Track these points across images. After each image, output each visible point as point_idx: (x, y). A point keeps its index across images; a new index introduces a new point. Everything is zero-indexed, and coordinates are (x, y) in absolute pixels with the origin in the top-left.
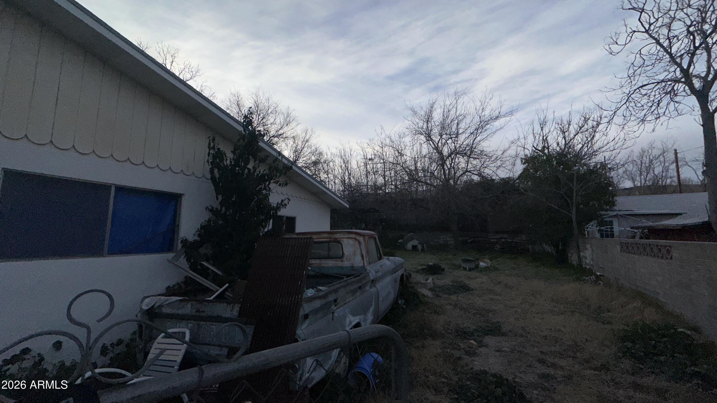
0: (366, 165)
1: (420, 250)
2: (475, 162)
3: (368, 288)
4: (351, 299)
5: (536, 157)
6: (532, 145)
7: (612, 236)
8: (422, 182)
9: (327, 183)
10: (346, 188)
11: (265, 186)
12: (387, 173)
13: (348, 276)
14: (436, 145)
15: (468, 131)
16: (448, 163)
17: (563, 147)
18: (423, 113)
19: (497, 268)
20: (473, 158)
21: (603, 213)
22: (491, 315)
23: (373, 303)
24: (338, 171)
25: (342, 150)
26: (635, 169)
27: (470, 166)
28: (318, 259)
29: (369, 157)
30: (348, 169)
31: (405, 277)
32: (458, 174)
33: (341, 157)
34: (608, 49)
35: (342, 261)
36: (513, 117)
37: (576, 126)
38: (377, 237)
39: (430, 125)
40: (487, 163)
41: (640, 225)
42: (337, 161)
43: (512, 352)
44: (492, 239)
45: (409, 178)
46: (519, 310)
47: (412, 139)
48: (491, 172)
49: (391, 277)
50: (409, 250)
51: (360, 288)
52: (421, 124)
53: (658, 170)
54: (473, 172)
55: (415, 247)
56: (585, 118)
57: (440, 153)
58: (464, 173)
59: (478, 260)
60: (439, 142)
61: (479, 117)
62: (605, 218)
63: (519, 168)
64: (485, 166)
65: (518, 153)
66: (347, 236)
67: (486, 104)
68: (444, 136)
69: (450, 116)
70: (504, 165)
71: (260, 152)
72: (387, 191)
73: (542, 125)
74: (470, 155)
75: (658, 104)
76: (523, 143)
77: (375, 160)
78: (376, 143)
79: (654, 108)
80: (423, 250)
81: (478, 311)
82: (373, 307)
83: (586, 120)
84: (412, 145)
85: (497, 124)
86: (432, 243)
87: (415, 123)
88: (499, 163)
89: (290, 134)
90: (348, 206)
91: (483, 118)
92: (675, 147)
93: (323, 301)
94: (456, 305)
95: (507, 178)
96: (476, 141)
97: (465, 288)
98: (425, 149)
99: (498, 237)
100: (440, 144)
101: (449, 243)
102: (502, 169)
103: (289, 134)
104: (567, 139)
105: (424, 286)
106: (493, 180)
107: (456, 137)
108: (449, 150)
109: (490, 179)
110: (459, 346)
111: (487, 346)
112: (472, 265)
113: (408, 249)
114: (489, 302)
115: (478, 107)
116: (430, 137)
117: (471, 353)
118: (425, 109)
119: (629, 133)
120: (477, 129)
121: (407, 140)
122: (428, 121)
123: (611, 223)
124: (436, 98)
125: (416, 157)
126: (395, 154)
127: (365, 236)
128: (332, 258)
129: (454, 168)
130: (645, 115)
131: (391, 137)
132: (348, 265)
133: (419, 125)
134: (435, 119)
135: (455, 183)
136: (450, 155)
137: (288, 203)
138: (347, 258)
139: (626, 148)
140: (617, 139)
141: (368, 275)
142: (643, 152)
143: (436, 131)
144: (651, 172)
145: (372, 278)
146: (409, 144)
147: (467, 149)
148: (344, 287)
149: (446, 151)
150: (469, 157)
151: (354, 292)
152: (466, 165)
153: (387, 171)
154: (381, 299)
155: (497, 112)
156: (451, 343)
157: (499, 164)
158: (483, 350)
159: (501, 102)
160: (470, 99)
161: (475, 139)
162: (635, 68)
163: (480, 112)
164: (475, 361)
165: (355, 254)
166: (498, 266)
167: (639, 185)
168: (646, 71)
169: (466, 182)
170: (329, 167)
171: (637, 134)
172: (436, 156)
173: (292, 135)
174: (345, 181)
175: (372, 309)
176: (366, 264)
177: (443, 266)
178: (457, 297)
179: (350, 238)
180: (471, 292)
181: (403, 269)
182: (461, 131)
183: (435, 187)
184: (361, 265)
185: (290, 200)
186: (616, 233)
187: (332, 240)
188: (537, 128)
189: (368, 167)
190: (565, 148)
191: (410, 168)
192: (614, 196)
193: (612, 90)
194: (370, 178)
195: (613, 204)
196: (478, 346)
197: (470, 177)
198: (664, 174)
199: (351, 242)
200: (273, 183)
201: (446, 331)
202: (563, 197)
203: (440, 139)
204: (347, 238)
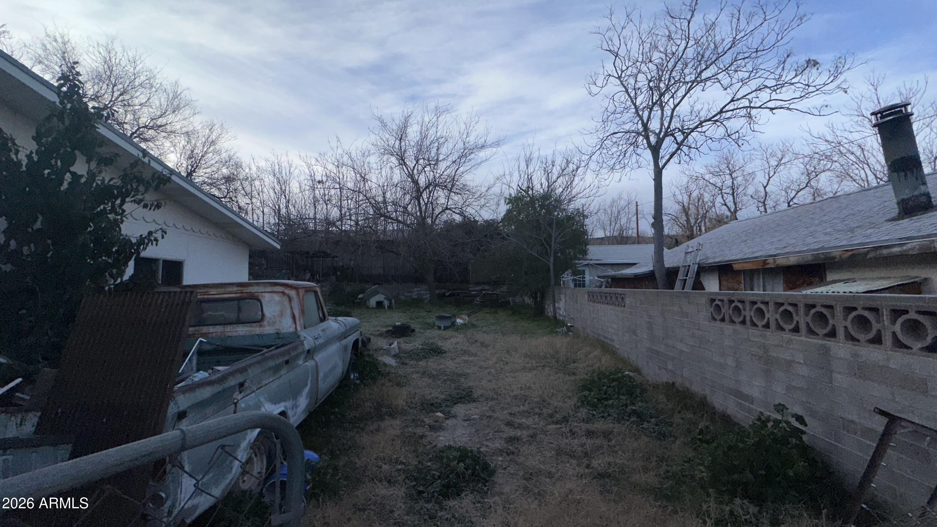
0: (313, 189)
1: (386, 308)
2: (456, 198)
3: (301, 362)
4: (271, 380)
5: (520, 198)
6: (517, 184)
7: (584, 286)
8: (392, 219)
9: (250, 212)
10: (282, 221)
11: (113, 206)
12: (345, 203)
13: (268, 347)
14: (411, 172)
15: (451, 159)
16: (425, 197)
17: (546, 189)
18: (395, 127)
19: (475, 325)
20: (455, 193)
21: (577, 262)
22: (463, 380)
23: (309, 383)
24: (269, 195)
25: (276, 163)
26: (606, 219)
27: (451, 202)
28: (220, 324)
29: (318, 178)
30: (284, 192)
31: (360, 343)
32: (437, 211)
33: (275, 175)
34: (588, 88)
35: (261, 326)
36: (499, 149)
37: (559, 168)
38: (318, 290)
39: (403, 144)
40: (469, 200)
41: (606, 274)
42: (266, 180)
43: (481, 419)
44: (473, 291)
45: (375, 212)
46: (493, 371)
47: (379, 159)
48: (474, 211)
49: (338, 344)
50: (373, 308)
51: (287, 362)
52: (391, 142)
53: (623, 221)
54: (454, 210)
55: (380, 304)
56: (567, 160)
57: (416, 182)
58: (443, 211)
59: (454, 316)
60: (414, 168)
61: (462, 143)
62: (578, 267)
63: (503, 209)
64: (468, 203)
65: (503, 192)
66: (269, 289)
67: (471, 128)
68: (421, 161)
69: (429, 137)
70: (487, 205)
71: (101, 146)
72: (344, 228)
73: (528, 162)
74: (451, 189)
75: (625, 154)
76: (509, 180)
77: (327, 183)
78: (330, 160)
79: (621, 157)
80: (390, 307)
81: (449, 377)
82: (308, 387)
83: (568, 163)
84: (379, 167)
85: (482, 154)
86: (402, 297)
87: (384, 139)
88: (482, 201)
89: (181, 128)
90: (279, 247)
91: (467, 145)
92: (637, 200)
93: (217, 388)
94: (424, 373)
95: (491, 220)
96: (458, 172)
97: (436, 351)
98: (398, 175)
99: (479, 288)
100: (415, 171)
101: (424, 297)
102: (486, 209)
103: (178, 127)
104: (550, 181)
105: (387, 352)
106: (476, 222)
107: (435, 164)
108: (427, 179)
109: (472, 220)
110: (424, 421)
111: (455, 417)
112: (448, 323)
113: (371, 306)
114: (463, 365)
115: (462, 131)
116: (404, 160)
117: (436, 427)
118: (398, 122)
119: (602, 180)
120: (460, 158)
121: (373, 160)
122: (401, 139)
123: (584, 272)
124: (412, 109)
125: (386, 184)
126: (356, 177)
127: (299, 288)
128: (243, 323)
129: (432, 203)
130: (614, 164)
131: (350, 153)
132: (272, 332)
133: (390, 143)
134: (409, 138)
135: (433, 222)
136: (427, 187)
137: (163, 237)
138: (269, 322)
139: (599, 196)
140: (592, 186)
141: (302, 344)
142: (614, 202)
143: (412, 153)
144: (618, 222)
145: (307, 347)
146: (374, 166)
147: (448, 180)
148: (259, 362)
149: (422, 181)
150: (450, 191)
151: (276, 369)
152: (447, 201)
153: (344, 200)
154: (321, 375)
155: (482, 140)
156: (414, 420)
157: (483, 203)
158: (450, 422)
159: (487, 129)
160: (453, 119)
161: (458, 169)
162: (609, 114)
163: (465, 136)
164: (440, 436)
165: (282, 315)
166: (475, 323)
167: (608, 235)
168: (616, 118)
169: (446, 222)
170: (253, 187)
171: (607, 182)
172: (409, 184)
173: (185, 130)
174: (279, 210)
175: (306, 391)
176: (299, 328)
177: (412, 326)
178: (427, 362)
179: (274, 292)
180: (444, 355)
181: (359, 332)
182: (441, 157)
183: (408, 226)
184: (292, 330)
185: (166, 233)
186: (587, 283)
187: (245, 295)
188: (523, 165)
189: (317, 192)
190: (548, 190)
191: (377, 199)
192: (586, 244)
193: (589, 133)
194: (320, 209)
195: (585, 252)
196: (445, 418)
197: (451, 216)
198: (628, 226)
199: (277, 298)
200: (132, 202)
201: (409, 406)
202: (543, 244)
203: (415, 165)
204: (270, 292)
